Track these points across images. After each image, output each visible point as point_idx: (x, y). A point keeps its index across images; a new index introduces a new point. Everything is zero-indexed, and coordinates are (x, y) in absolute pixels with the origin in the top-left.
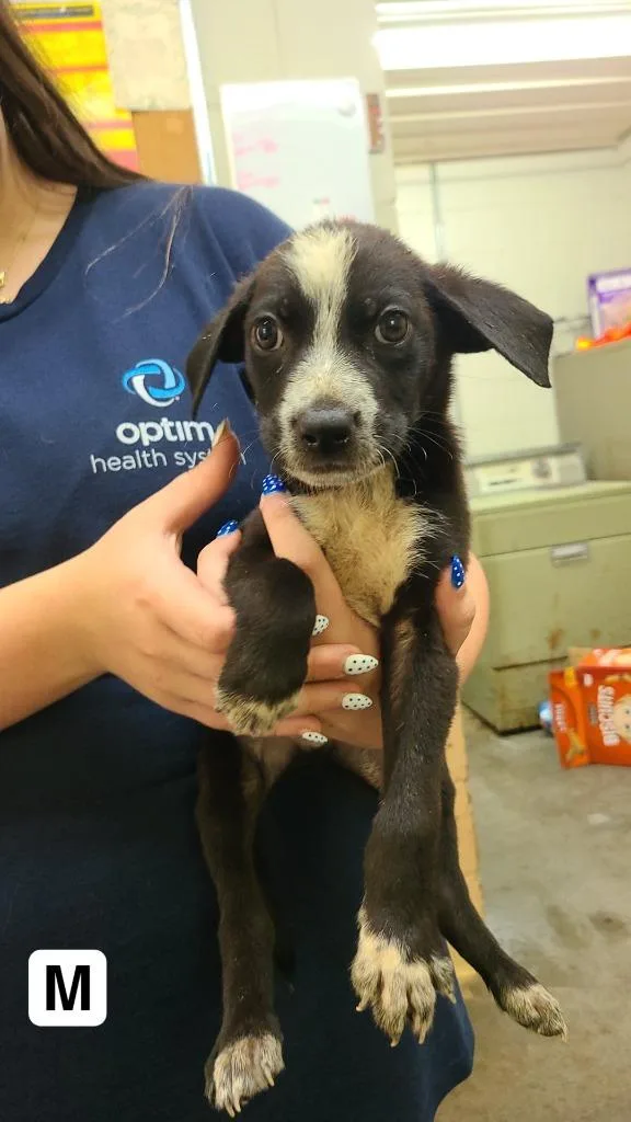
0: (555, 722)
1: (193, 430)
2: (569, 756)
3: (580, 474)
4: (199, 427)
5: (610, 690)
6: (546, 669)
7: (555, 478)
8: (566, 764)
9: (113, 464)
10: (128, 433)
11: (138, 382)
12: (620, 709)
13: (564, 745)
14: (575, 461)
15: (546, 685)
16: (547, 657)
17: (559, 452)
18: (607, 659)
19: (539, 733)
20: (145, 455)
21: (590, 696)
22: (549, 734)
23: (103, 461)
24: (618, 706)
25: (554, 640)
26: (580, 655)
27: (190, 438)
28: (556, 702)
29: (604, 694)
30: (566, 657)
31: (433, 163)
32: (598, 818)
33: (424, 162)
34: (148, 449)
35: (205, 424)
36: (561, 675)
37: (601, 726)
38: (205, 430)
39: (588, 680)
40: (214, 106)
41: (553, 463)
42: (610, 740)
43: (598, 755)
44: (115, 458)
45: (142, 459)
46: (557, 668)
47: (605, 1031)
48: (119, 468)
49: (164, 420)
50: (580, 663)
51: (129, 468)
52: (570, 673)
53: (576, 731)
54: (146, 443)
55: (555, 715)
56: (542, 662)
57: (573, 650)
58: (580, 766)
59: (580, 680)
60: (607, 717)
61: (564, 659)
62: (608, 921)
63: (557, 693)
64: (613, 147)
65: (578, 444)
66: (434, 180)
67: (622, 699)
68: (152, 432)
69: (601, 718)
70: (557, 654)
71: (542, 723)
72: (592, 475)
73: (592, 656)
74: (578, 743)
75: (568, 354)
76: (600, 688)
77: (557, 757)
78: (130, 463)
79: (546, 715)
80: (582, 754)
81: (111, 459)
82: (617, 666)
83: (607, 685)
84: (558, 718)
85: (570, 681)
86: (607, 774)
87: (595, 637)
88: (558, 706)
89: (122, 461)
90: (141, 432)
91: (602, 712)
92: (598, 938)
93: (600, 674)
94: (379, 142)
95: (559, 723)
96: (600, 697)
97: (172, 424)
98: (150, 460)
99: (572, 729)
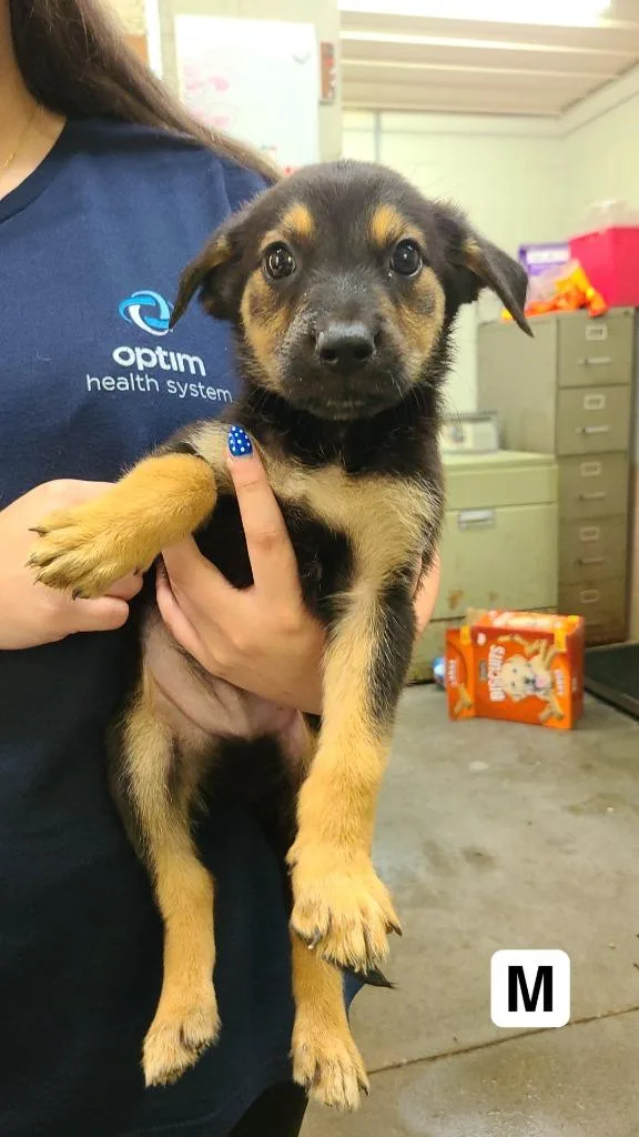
0: (448, 676)
1: (186, 363)
2: (457, 709)
3: (493, 442)
4: (191, 360)
5: (501, 650)
6: (443, 626)
7: (469, 444)
8: (454, 716)
9: (107, 383)
10: (125, 356)
11: (134, 311)
12: (508, 667)
13: (454, 699)
14: (489, 430)
15: (443, 643)
16: (445, 616)
17: (475, 419)
18: (500, 622)
19: (430, 686)
20: (138, 379)
21: (481, 653)
22: (441, 688)
23: (97, 380)
24: (506, 665)
25: (453, 601)
26: (476, 615)
27: (182, 369)
28: (450, 657)
29: (495, 652)
30: (464, 617)
31: (378, 111)
32: (478, 766)
33: (369, 110)
34: (142, 374)
35: (196, 359)
36: (457, 632)
37: (489, 683)
38: (196, 364)
39: (482, 639)
40: (168, 36)
41: (468, 429)
42: (496, 696)
43: (485, 709)
44: (110, 378)
45: (136, 383)
46: (454, 626)
47: (466, 946)
48: (113, 388)
49: (159, 349)
50: (475, 624)
51: (123, 389)
52: (465, 631)
53: (466, 686)
54: (141, 368)
55: (448, 670)
56: (441, 620)
57: (470, 610)
58: (468, 718)
59: (474, 637)
60: (495, 675)
61: (460, 618)
62: (479, 854)
63: (452, 649)
64: (556, 117)
65: (495, 413)
66: (378, 130)
67: (511, 659)
68: (146, 357)
69: (490, 675)
70: (455, 614)
71: (436, 677)
72: (504, 444)
73: (487, 618)
74: (467, 697)
75: (492, 322)
76: (492, 648)
77: (447, 709)
78: (124, 384)
79: (439, 670)
80: (470, 707)
81: (106, 378)
82: (509, 628)
83: (498, 645)
84: (451, 672)
85: (465, 640)
86: (491, 727)
87: (493, 600)
88: (452, 661)
89: (117, 382)
90: (136, 356)
91: (491, 670)
92: (467, 869)
93: (493, 634)
94: (330, 94)
95: (452, 678)
96: (491, 655)
97: (166, 354)
98: (143, 384)
99: (463, 684)
